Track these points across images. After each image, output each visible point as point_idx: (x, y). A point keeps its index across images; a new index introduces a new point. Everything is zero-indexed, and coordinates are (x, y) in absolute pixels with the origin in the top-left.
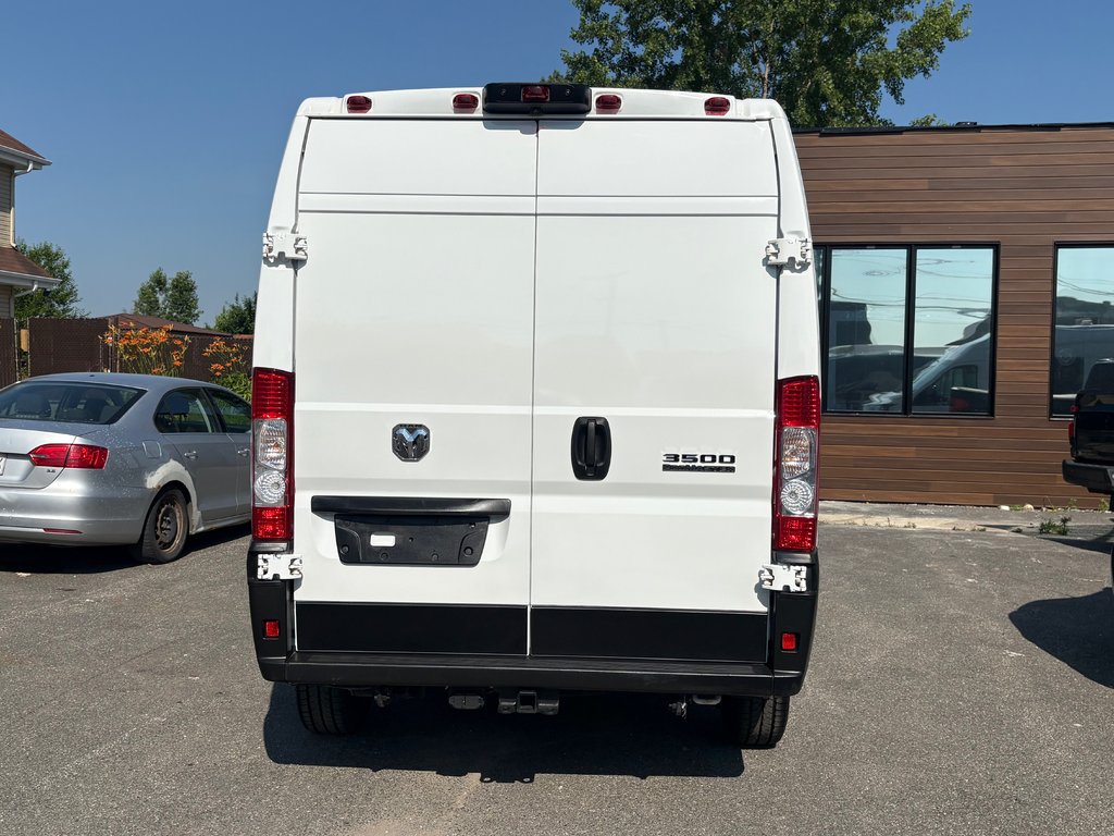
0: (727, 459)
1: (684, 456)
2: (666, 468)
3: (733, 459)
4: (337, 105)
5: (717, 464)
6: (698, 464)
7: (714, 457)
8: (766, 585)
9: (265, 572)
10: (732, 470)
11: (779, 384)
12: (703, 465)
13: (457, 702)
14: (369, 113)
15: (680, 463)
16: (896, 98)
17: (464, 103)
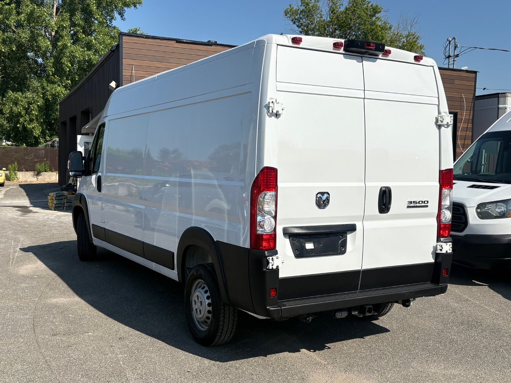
0: (426, 202)
1: (414, 202)
2: (408, 207)
3: (428, 202)
4: (286, 39)
5: (423, 204)
6: (417, 205)
7: (422, 202)
8: (439, 252)
9: (272, 265)
10: (427, 206)
11: (441, 172)
12: (419, 205)
13: (339, 315)
14: (301, 46)
15: (412, 205)
16: (122, 17)
17: (336, 45)
